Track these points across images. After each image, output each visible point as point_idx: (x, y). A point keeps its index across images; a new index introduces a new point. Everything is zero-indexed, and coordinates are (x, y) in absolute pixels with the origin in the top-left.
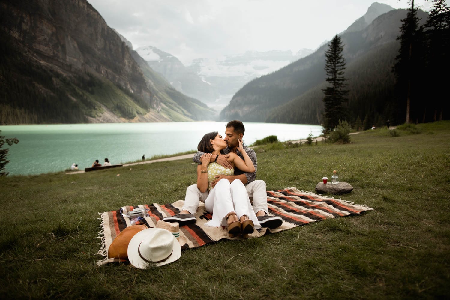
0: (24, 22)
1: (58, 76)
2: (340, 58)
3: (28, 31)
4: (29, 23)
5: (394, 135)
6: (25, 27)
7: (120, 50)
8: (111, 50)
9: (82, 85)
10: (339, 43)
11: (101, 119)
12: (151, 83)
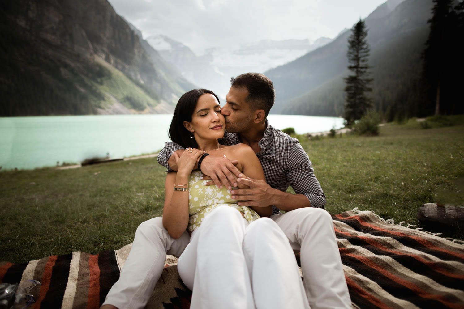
0: (30, 10)
1: (66, 66)
2: (364, 44)
3: (34, 19)
4: (36, 11)
5: (425, 127)
6: (31, 15)
7: (130, 38)
8: (120, 39)
9: (90, 75)
10: (363, 27)
11: (110, 111)
12: (161, 73)
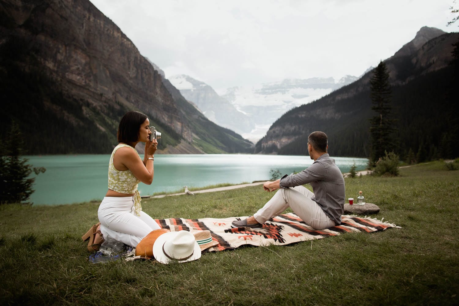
0: (59, 52)
1: (88, 105)
2: (386, 85)
3: (62, 61)
4: (64, 54)
5: (451, 168)
6: (60, 57)
7: (152, 79)
8: (142, 79)
9: (111, 114)
10: (384, 69)
12: (182, 112)
